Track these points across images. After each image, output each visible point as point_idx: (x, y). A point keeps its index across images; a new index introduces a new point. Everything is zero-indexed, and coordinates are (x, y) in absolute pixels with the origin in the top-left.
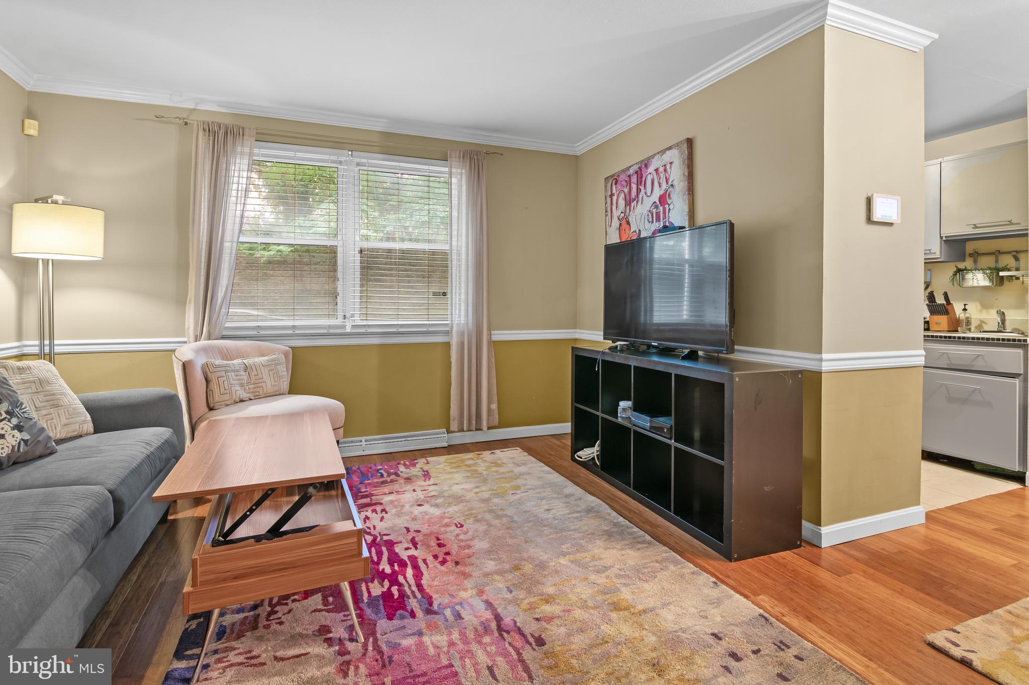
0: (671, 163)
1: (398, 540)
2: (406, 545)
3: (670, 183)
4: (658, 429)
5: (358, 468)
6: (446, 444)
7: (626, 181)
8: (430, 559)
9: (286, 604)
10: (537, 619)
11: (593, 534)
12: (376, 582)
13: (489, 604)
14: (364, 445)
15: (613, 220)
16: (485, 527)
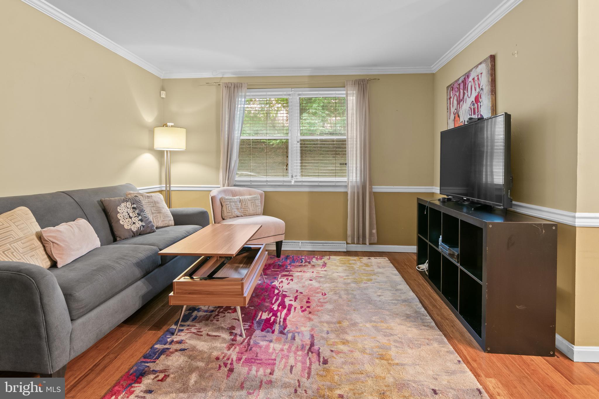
0: (481, 73)
1: (289, 295)
2: (291, 298)
3: (481, 87)
4: (452, 255)
5: (293, 257)
6: (345, 250)
7: (457, 88)
8: (298, 307)
9: (224, 313)
10: (332, 351)
11: (397, 314)
12: (267, 313)
13: (312, 336)
14: (300, 245)
15: (451, 115)
16: (337, 298)
